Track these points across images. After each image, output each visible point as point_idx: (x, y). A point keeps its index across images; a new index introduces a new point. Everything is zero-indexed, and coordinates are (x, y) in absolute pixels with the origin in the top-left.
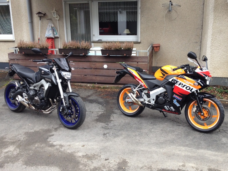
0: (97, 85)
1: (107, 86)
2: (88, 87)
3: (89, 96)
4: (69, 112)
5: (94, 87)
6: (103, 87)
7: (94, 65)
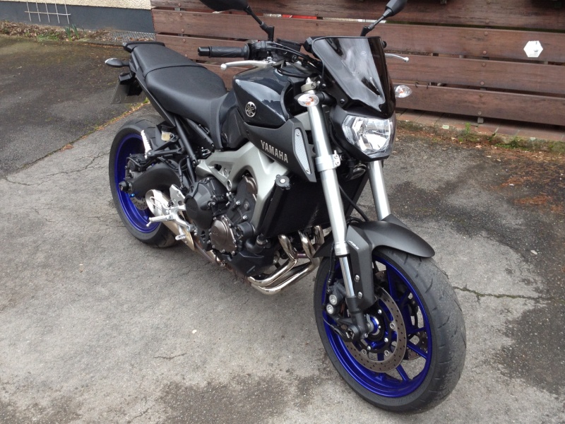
0: (482, 130)
1: (532, 136)
2: (445, 136)
3: (451, 187)
4: (370, 325)
5: (471, 135)
6: (512, 138)
7: (479, 39)
